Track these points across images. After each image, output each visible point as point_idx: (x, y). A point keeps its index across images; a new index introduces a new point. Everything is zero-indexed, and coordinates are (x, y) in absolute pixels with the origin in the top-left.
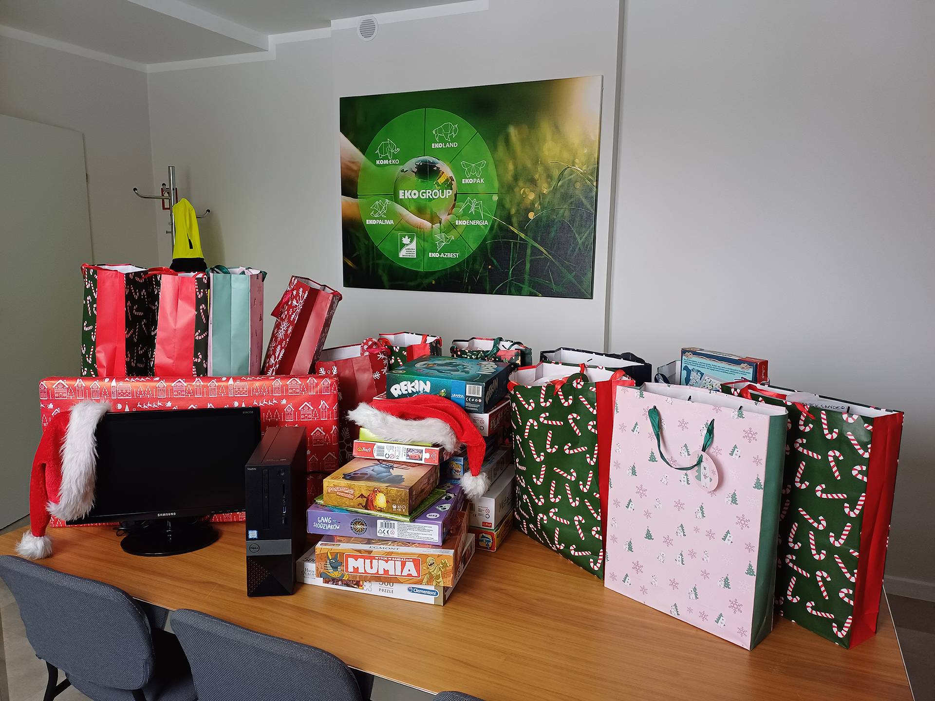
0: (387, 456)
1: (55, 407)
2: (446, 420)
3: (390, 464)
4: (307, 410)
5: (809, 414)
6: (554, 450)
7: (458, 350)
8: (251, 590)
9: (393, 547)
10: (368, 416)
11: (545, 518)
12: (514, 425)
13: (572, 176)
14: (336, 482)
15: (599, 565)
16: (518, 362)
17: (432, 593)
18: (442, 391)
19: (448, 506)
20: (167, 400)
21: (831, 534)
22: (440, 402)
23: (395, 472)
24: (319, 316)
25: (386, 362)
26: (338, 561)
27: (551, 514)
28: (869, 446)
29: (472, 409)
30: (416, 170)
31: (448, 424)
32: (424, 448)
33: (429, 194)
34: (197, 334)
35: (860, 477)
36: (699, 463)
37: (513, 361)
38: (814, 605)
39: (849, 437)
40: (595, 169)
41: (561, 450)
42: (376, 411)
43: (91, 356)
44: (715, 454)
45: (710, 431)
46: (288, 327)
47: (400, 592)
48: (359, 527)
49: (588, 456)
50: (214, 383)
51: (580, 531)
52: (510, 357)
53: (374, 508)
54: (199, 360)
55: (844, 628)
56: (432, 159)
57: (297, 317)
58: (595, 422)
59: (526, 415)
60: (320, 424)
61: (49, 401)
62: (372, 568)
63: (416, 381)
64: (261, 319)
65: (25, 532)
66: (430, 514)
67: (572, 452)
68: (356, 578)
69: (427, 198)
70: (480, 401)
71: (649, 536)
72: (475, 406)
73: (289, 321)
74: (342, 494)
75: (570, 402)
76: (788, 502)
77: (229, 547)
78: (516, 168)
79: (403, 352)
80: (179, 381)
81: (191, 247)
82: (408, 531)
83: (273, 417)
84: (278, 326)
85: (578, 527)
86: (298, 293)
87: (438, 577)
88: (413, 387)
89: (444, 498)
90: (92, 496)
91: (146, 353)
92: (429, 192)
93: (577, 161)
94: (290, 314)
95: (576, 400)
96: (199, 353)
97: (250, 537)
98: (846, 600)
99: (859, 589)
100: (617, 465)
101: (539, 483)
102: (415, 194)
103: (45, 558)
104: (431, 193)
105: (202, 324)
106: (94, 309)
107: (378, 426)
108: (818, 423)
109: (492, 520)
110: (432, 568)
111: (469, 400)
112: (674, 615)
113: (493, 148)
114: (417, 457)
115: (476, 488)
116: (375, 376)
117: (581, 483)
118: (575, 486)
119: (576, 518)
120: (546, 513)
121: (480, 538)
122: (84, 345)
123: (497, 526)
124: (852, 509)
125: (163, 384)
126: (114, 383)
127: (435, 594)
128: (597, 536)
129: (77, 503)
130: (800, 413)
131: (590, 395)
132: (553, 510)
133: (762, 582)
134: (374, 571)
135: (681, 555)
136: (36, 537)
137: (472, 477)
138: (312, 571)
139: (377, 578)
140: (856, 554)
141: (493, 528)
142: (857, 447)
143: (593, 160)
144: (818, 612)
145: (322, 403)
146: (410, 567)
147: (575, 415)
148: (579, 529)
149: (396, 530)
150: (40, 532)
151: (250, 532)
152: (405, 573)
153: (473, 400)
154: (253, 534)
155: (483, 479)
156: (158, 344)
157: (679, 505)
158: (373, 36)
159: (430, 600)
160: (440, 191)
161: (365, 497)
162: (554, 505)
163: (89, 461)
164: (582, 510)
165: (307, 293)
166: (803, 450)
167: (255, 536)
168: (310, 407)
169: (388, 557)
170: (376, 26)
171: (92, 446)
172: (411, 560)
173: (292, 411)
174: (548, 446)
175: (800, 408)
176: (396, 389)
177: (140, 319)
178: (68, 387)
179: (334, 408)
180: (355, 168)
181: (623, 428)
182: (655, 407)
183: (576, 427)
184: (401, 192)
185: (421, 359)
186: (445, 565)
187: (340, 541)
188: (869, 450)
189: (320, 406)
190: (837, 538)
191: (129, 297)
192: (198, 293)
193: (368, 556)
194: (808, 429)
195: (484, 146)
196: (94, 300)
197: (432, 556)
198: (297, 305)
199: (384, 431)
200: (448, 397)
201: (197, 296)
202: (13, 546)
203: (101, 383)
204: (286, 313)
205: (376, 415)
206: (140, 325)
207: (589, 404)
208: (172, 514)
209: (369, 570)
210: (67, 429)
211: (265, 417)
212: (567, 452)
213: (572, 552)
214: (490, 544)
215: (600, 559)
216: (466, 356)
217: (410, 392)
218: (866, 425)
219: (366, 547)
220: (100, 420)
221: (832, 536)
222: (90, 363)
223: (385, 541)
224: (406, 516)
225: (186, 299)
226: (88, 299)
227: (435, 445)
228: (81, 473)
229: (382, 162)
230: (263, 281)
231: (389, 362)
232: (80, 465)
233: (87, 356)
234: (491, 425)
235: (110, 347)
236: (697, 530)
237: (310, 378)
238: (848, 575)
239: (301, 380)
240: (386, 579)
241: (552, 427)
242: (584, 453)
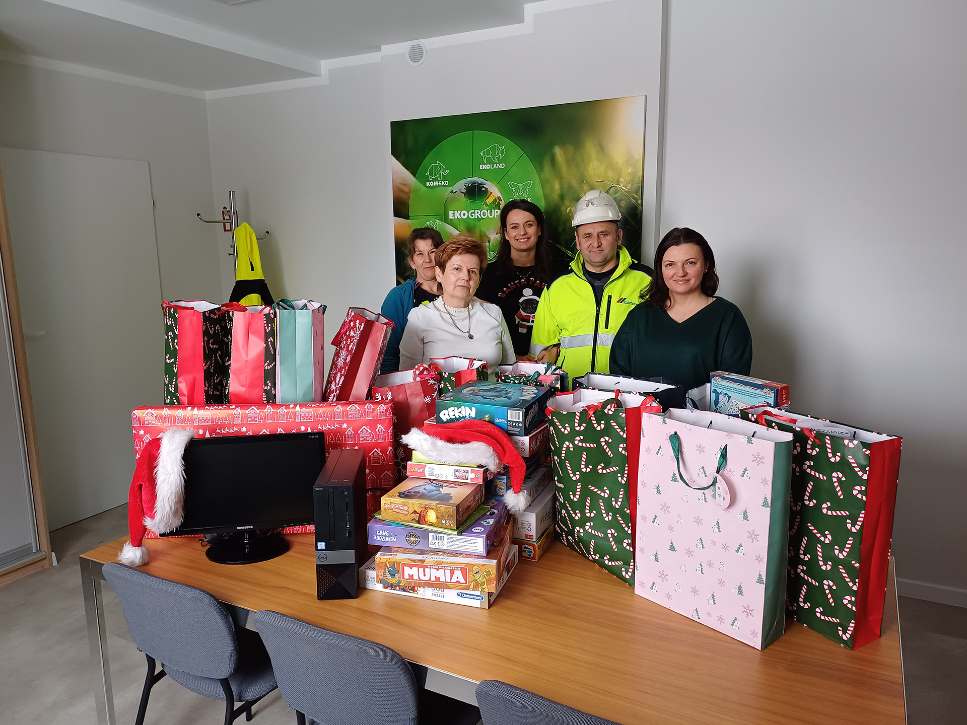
0: (437, 476)
1: (146, 433)
2: (489, 443)
3: (440, 483)
4: (366, 434)
5: (815, 439)
6: (588, 470)
7: (502, 375)
8: (321, 594)
9: (443, 557)
10: (420, 440)
11: (582, 531)
12: (552, 447)
13: (617, 195)
14: (392, 500)
15: (630, 574)
16: (558, 386)
17: (478, 598)
18: (487, 416)
19: (491, 521)
20: (243, 425)
21: (836, 547)
22: (484, 426)
23: (444, 490)
24: (374, 345)
25: (436, 387)
26: (395, 569)
27: (587, 528)
28: (867, 469)
29: (514, 432)
30: (464, 191)
31: (491, 447)
32: (470, 469)
33: (478, 214)
34: (267, 364)
35: (859, 496)
36: (714, 483)
37: (553, 385)
38: (822, 610)
39: (850, 461)
40: (639, 187)
41: (595, 469)
42: (427, 436)
43: (173, 386)
44: (728, 475)
45: (724, 455)
46: (347, 356)
47: (450, 596)
48: (413, 539)
49: (619, 475)
50: (283, 410)
51: (613, 543)
52: (550, 381)
53: (426, 523)
54: (269, 388)
55: (848, 631)
56: (480, 180)
57: (355, 347)
58: (625, 445)
59: (563, 438)
60: (377, 445)
61: (140, 428)
62: (425, 575)
63: (463, 407)
64: (322, 348)
65: (125, 543)
66: (476, 528)
67: (604, 471)
68: (411, 584)
69: (476, 217)
70: (521, 425)
71: (672, 548)
72: (516, 429)
73: (348, 350)
74: (397, 510)
75: (603, 426)
76: (798, 518)
77: (299, 556)
78: (562, 188)
79: (452, 378)
80: (253, 409)
81: (253, 269)
82: (457, 543)
83: (335, 440)
84: (337, 354)
85: (611, 539)
86: (355, 325)
87: (483, 583)
88: (460, 412)
89: (488, 513)
90: (181, 512)
91: (221, 383)
93: (622, 180)
94: (348, 343)
95: (608, 425)
96: (269, 381)
97: (319, 548)
98: (849, 606)
99: (862, 597)
100: (644, 484)
101: (575, 500)
102: (464, 214)
103: (143, 565)
105: (270, 355)
106: (175, 344)
107: (428, 450)
108: (823, 447)
109: (533, 533)
110: (477, 576)
111: (511, 424)
112: (696, 618)
113: (540, 168)
114: (464, 477)
115: (517, 504)
116: (426, 400)
117: (613, 499)
118: (608, 502)
119: (609, 531)
120: (583, 526)
121: (523, 549)
122: (167, 376)
123: (539, 538)
124: (853, 525)
125: (238, 411)
126: (196, 411)
127: (480, 599)
128: (628, 548)
129: (169, 516)
130: (808, 438)
131: (620, 421)
132: (588, 524)
133: (771, 590)
134: (427, 578)
135: (701, 565)
136: (134, 548)
137: (514, 494)
139: (429, 584)
140: (857, 565)
141: (534, 540)
142: (857, 469)
143: (637, 178)
144: (826, 617)
145: (378, 427)
146: (458, 574)
147: (607, 438)
148: (612, 541)
149: (445, 542)
150: (138, 543)
151: (319, 544)
152: (454, 580)
153: (514, 424)
154: (321, 545)
155: (524, 496)
156: (232, 373)
157: (698, 521)
158: (421, 61)
159: (477, 603)
160: (489, 210)
161: (418, 513)
162: (589, 519)
163: (179, 482)
164: (614, 524)
165: (363, 325)
166: (811, 472)
167: (324, 547)
168: (368, 430)
169: (438, 566)
170: (424, 51)
171: (180, 469)
172: (459, 569)
173: (352, 434)
174: (583, 466)
175: (807, 433)
176: (444, 414)
177: (215, 351)
178: (156, 415)
179: (389, 431)
180: (406, 190)
181: (648, 450)
182: (676, 433)
183: (608, 449)
184: (451, 212)
185: (468, 385)
186: (489, 573)
187: (397, 552)
188: (868, 472)
189: (377, 430)
190: (841, 551)
191: (206, 333)
192: (266, 328)
193: (421, 565)
194: (814, 453)
195: (530, 166)
196: (175, 337)
197: (477, 565)
198: (355, 335)
199: (433, 454)
200: (491, 422)
201: (265, 330)
202: (116, 556)
203: (185, 411)
204: (345, 342)
205: (426, 439)
206: (216, 357)
207: (619, 428)
208: (249, 527)
209: (422, 577)
210: (159, 454)
211: (329, 440)
212: (600, 471)
213: (606, 562)
214: (532, 554)
215: (631, 569)
216: (509, 381)
217: (458, 417)
218: (865, 450)
219: (420, 557)
220: (186, 445)
221: (837, 549)
222: (173, 392)
223: (436, 552)
224: (452, 529)
225: (256, 333)
226: (169, 334)
227: (480, 466)
228: (172, 493)
229: (432, 184)
230: (323, 314)
231: (439, 386)
232: (171, 486)
233: (170, 386)
234: (532, 446)
235: (190, 377)
236: (714, 543)
237: (367, 404)
238: (851, 584)
239: (360, 406)
240: (438, 585)
241: (586, 449)
242: (616, 473)
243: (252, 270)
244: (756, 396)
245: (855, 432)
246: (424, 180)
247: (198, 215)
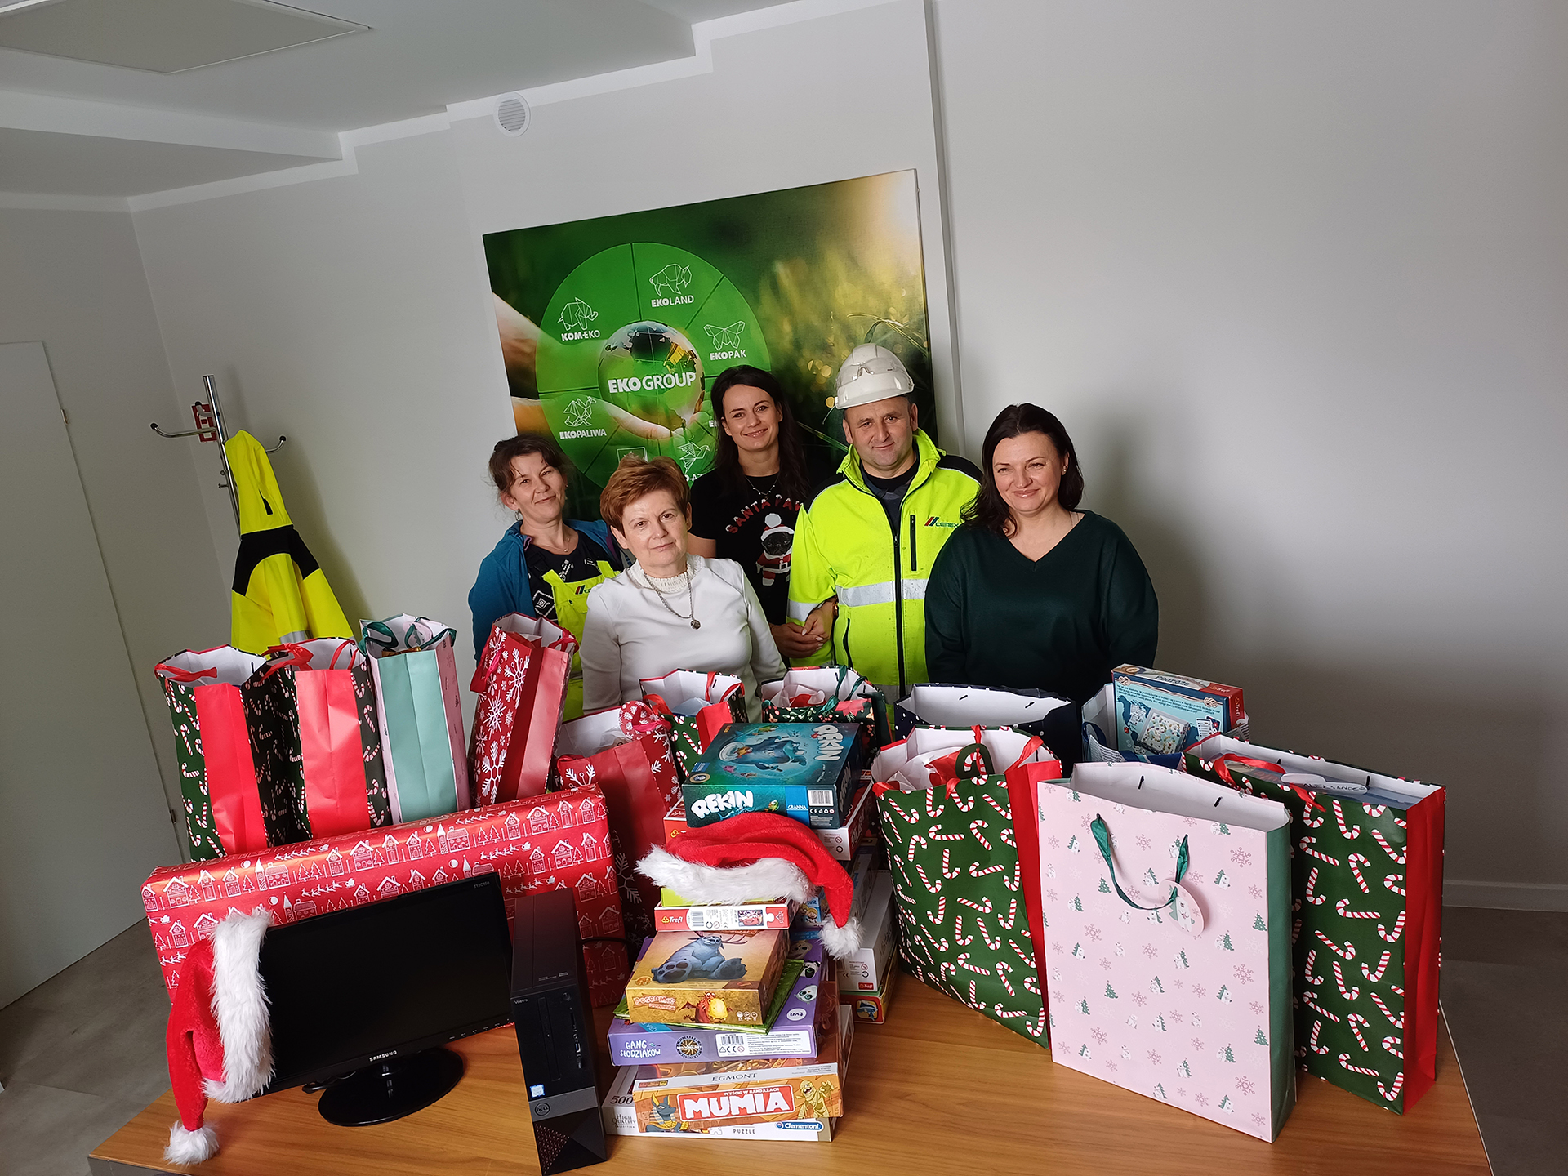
0: (709, 925)
1: (173, 920)
2: (789, 858)
3: (716, 938)
4: (564, 851)
5: (1315, 804)
6: (955, 875)
7: (775, 708)
8: (546, 1167)
9: (747, 1073)
10: (673, 871)
11: (952, 967)
12: (888, 840)
13: (888, 335)
14: (645, 989)
15: (1040, 1030)
16: (870, 716)
17: (813, 1127)
18: (773, 803)
19: (813, 990)
20: (347, 877)
21: (1364, 965)
22: (774, 825)
24: (550, 688)
25: (666, 743)
26: (668, 1107)
27: (961, 962)
28: (1404, 848)
29: (822, 824)
30: (630, 345)
31: (794, 864)
32: (763, 907)
33: (659, 383)
34: (367, 752)
35: (1395, 889)
36: (1173, 899)
37: (863, 716)
38: (1349, 1058)
39: (1376, 837)
40: (922, 320)
41: (965, 872)
42: (684, 864)
43: (204, 818)
44: (1193, 882)
45: (1184, 853)
46: (505, 712)
47: (767, 1132)
48: (689, 1047)
49: (1006, 878)
50: (414, 839)
51: (1007, 984)
52: (856, 711)
53: (709, 1020)
54: (376, 791)
55: (1393, 1089)
56: (654, 326)
57: (518, 698)
58: (1011, 831)
59: (908, 830)
60: (586, 868)
61: (162, 913)
62: (721, 1109)
63: (730, 793)
64: (458, 702)
65: (172, 1126)
66: (792, 1012)
67: (981, 873)
68: (699, 1125)
69: (656, 388)
70: (832, 811)
71: (1110, 993)
72: (825, 819)
73: (504, 701)
74: (657, 1006)
75: (971, 805)
76: (1299, 923)
78: (795, 329)
79: (692, 724)
80: (361, 846)
81: (269, 512)
82: (764, 1044)
83: (514, 872)
84: (484, 707)
85: (1003, 978)
86: (511, 658)
87: (820, 1106)
88: (727, 801)
89: (803, 974)
90: (270, 1059)
91: (287, 793)
92: (658, 379)
93: (892, 310)
94: (504, 689)
95: (980, 802)
96: (374, 780)
97: (534, 1095)
98: (1393, 1051)
99: (1409, 1037)
100: (1052, 895)
101: (938, 922)
102: (635, 384)
103: (212, 1158)
104: (661, 380)
105: (370, 736)
106: (197, 746)
107: (691, 887)
108: (1330, 816)
109: (873, 978)
110: (809, 1096)
111: (816, 811)
112: (1160, 1098)
113: (755, 300)
114: (756, 922)
115: (846, 945)
116: (655, 768)
117: (1000, 916)
118: (992, 921)
119: (998, 966)
120: (954, 960)
121: (859, 1008)
122: (189, 801)
123: (881, 984)
124: (1389, 932)
125: (335, 854)
126: (259, 867)
127: (817, 1127)
128: (1033, 990)
129: (251, 1076)
130: (1304, 803)
131: (999, 793)
132: (962, 956)
133: (1278, 1051)
134: (725, 1112)
135: (1160, 1018)
136: (191, 1133)
137: (837, 931)
138: (629, 1120)
139: (730, 1121)
140: (1400, 991)
141: (875, 989)
142: (1388, 850)
143: (917, 307)
144: (1356, 1068)
145: (585, 837)
146: (777, 1099)
147: (980, 822)
148: (1005, 981)
149: (746, 1045)
150: (194, 1122)
151: (533, 1088)
152: (771, 1107)
153: (821, 811)
154: (538, 1090)
155: (854, 929)
156: (308, 778)
157: (1150, 951)
158: (523, 129)
159: (812, 1136)
160: (676, 375)
161: (693, 1007)
162: (963, 949)
163: (259, 1013)
164: (1006, 954)
165: (527, 658)
166: (1313, 853)
167: (542, 1093)
168: (568, 846)
169: (743, 1090)
170: (526, 110)
171: (259, 991)
172: (778, 1089)
173: (541, 857)
174: (945, 871)
175: (1302, 795)
176: (700, 807)
177: (270, 741)
178: (187, 886)
179: (604, 841)
180: (527, 349)
181: (1054, 842)
182: (1099, 817)
183: (983, 839)
184: (611, 383)
185: (725, 738)
186: (827, 1089)
187: (665, 1074)
188: (1405, 854)
189: (583, 843)
190: (1372, 971)
191: (252, 720)
192: (358, 691)
193: (712, 1092)
194: (1316, 825)
195: (738, 298)
196: (194, 734)
197: (807, 1079)
198: (514, 676)
199: (701, 892)
200: (782, 812)
201: (357, 696)
202: (161, 1154)
203: (239, 870)
204: (496, 686)
205: (683, 871)
206: (272, 752)
207: (999, 805)
208: (391, 1054)
209: (717, 1112)
210: (214, 970)
211: (502, 874)
212: (974, 874)
213: (999, 1013)
214: (875, 1014)
215: (1041, 1021)
216: (788, 717)
217: (723, 809)
218: (1397, 820)
219: (705, 1080)
220: (261, 946)
221: (1365, 968)
222: (205, 827)
223: (731, 1063)
224: (759, 1026)
225: (340, 704)
226: (182, 728)
227: (781, 900)
228: (251, 1035)
229: (571, 337)
230: (452, 645)
231: (670, 738)
232: (246, 1024)
233: (197, 817)
234: (853, 841)
235: (232, 799)
236: (1179, 984)
237: (561, 803)
238: (1392, 1019)
239: (549, 808)
240: (743, 1118)
241: (948, 843)
242: (1000, 874)
243: (268, 514)
244: (1194, 709)
245: (1369, 777)
246: (556, 331)
247: (154, 426)
